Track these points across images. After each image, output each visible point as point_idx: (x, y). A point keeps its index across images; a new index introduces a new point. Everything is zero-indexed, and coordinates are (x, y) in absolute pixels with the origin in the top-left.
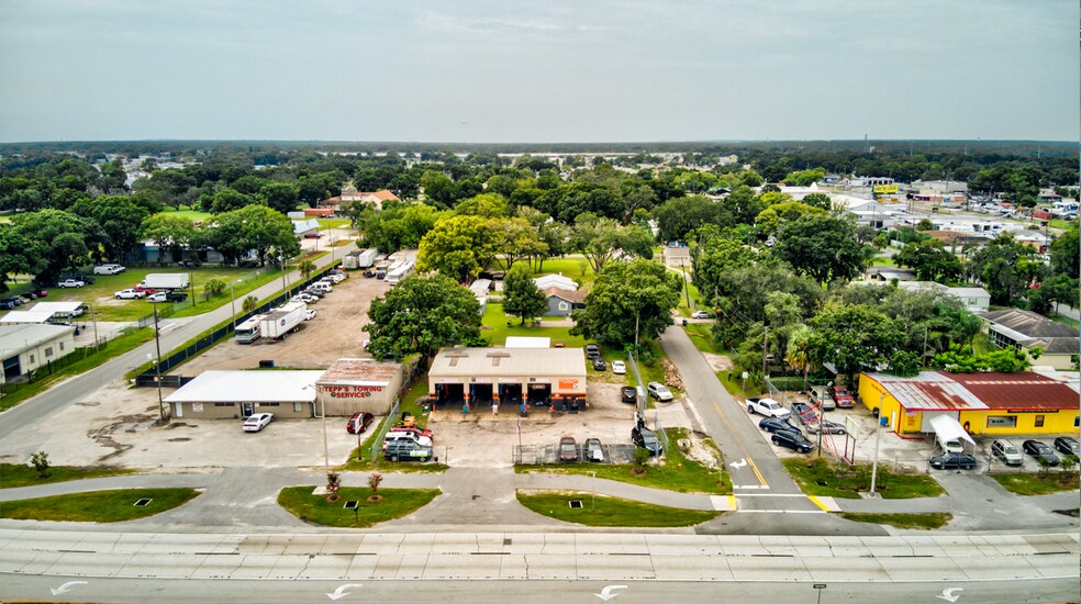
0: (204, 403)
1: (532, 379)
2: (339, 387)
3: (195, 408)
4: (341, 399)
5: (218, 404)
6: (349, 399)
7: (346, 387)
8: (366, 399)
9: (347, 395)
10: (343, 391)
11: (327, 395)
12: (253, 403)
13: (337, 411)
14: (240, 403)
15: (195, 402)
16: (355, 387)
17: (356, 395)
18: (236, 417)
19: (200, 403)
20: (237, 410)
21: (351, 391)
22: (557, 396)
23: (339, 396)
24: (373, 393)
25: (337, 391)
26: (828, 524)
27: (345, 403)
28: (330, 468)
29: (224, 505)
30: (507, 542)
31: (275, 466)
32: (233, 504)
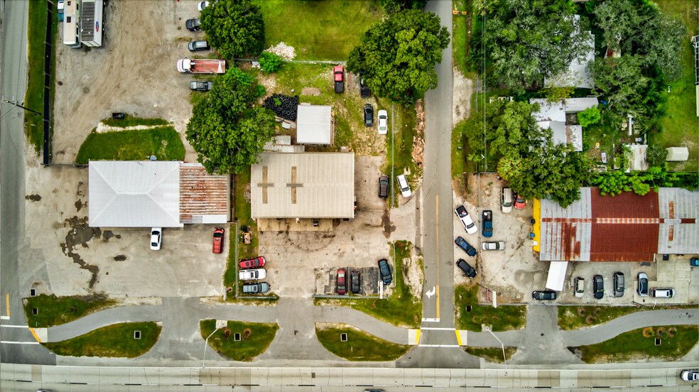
26: (457, 358)
28: (216, 299)
29: (177, 339)
30: (313, 375)
31: (187, 296)
32: (182, 339)
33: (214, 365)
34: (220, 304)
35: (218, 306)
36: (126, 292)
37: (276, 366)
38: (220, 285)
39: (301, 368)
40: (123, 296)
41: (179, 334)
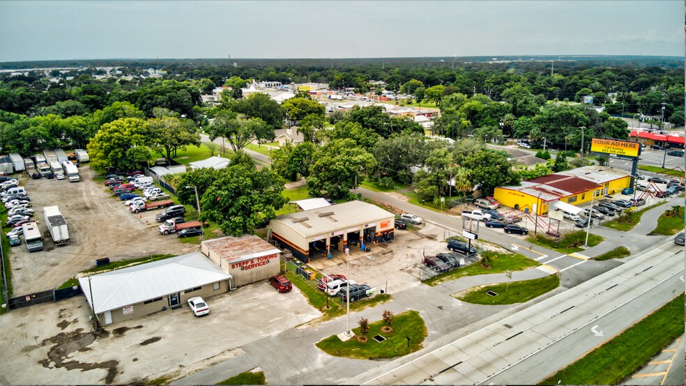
0: (134, 305)
1: (366, 226)
2: (247, 262)
3: (125, 312)
4: (249, 271)
5: (146, 302)
6: (254, 269)
7: (252, 261)
8: (266, 265)
9: (253, 266)
10: (249, 264)
11: (238, 270)
12: (179, 293)
13: (245, 280)
14: (168, 296)
15: (125, 307)
16: (258, 258)
17: (259, 265)
18: (164, 309)
19: (129, 306)
20: (165, 303)
21: (256, 262)
22: (379, 234)
23: (247, 268)
24: (271, 260)
25: (245, 265)
27: (251, 274)
28: (318, 320)
29: (298, 373)
30: (508, 326)
31: (275, 333)
32: (305, 370)
33: (378, 373)
34: (327, 322)
35: (326, 325)
36: (179, 364)
37: (458, 338)
38: (312, 310)
39: (487, 327)
40: (177, 369)
41: (296, 367)
